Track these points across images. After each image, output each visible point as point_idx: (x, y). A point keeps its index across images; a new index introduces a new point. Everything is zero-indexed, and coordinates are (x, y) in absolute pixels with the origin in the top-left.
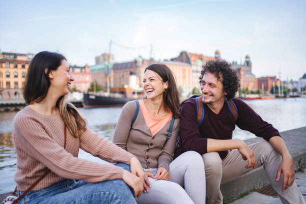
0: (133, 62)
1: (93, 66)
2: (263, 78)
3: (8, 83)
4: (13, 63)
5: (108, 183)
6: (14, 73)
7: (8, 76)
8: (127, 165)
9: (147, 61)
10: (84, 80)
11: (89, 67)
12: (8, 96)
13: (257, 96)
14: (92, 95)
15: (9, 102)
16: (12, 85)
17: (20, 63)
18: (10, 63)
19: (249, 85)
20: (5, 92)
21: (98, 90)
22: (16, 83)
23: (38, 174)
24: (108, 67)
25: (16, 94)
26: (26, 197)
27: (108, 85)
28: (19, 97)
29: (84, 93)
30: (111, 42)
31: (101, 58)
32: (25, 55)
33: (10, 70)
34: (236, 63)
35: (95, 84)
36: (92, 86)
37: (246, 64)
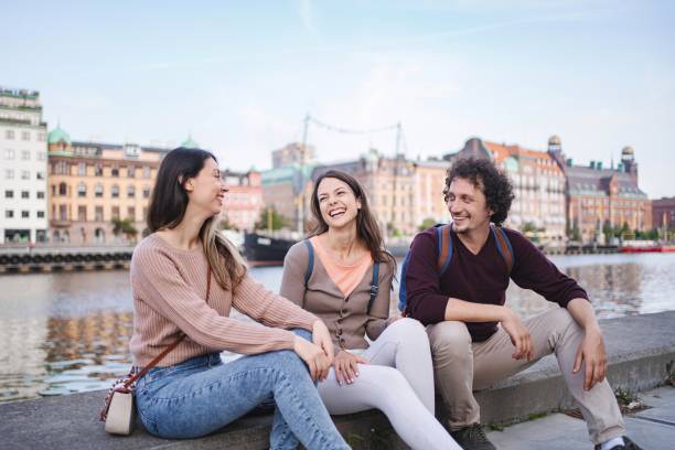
0: (355, 163)
1: (267, 172)
2: (664, 199)
3: (82, 209)
4: (93, 165)
5: (271, 355)
6: (95, 186)
7: (83, 194)
8: (307, 332)
9: (389, 160)
10: (246, 203)
11: (258, 173)
12: (82, 238)
13: (650, 243)
14: (263, 237)
15: (85, 251)
16: (91, 215)
17: (109, 166)
18: (87, 165)
19: (631, 215)
20: (75, 229)
21: (277, 225)
22: (99, 210)
23: (166, 342)
24: (300, 174)
25: (97, 232)
26: (147, 376)
27: (301, 216)
28: (104, 240)
29: (245, 231)
30: (308, 118)
31: (286, 153)
32: (119, 147)
33: (86, 180)
34: (600, 164)
35: (270, 212)
36: (264, 217)
37: (623, 168)
